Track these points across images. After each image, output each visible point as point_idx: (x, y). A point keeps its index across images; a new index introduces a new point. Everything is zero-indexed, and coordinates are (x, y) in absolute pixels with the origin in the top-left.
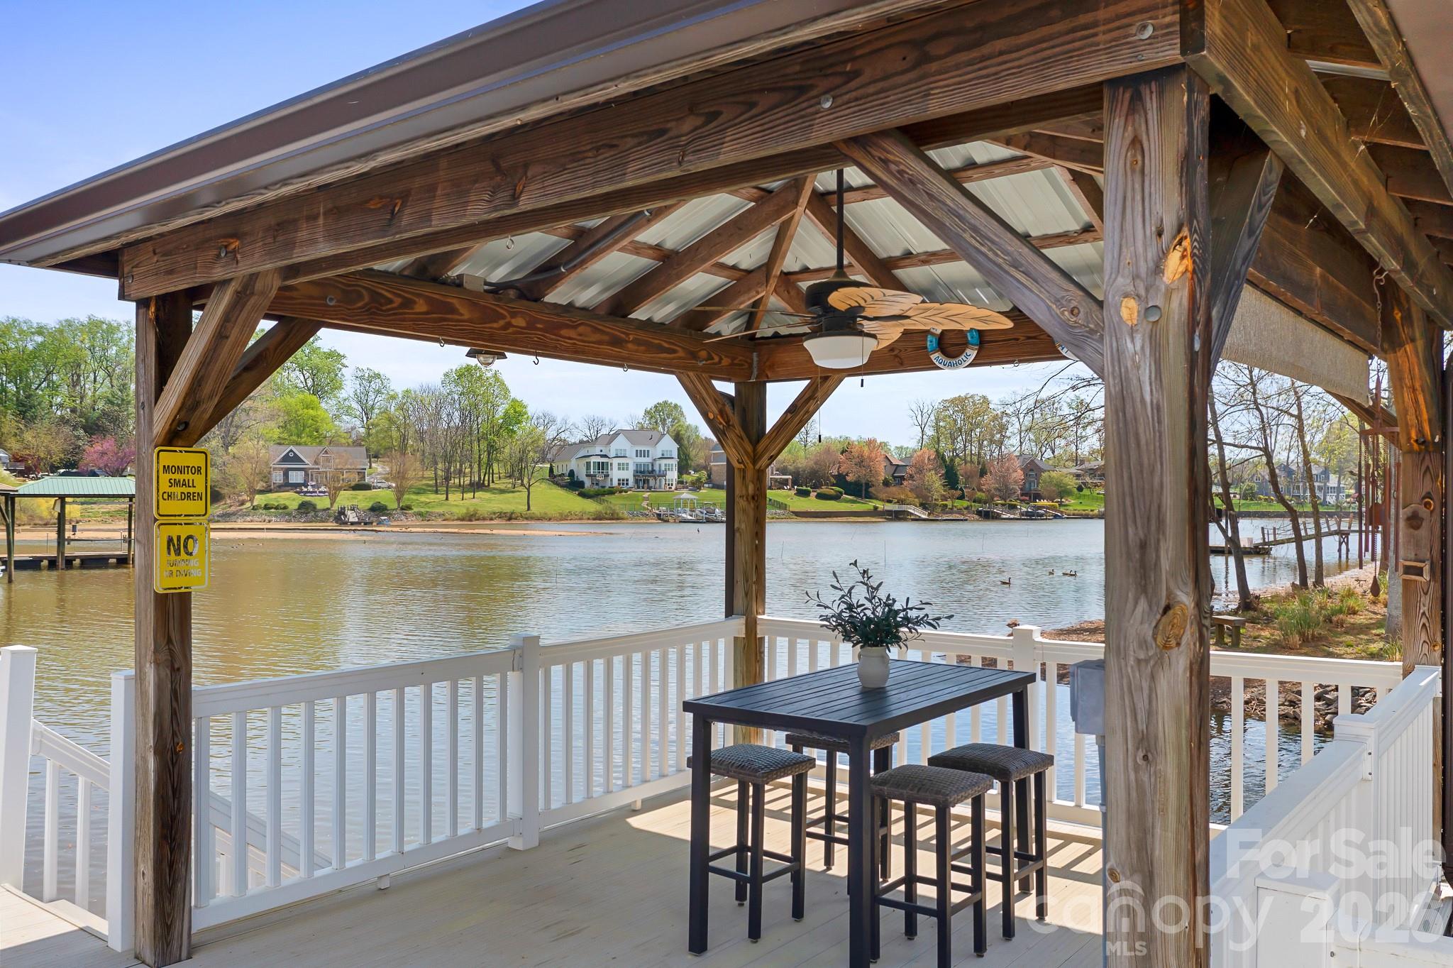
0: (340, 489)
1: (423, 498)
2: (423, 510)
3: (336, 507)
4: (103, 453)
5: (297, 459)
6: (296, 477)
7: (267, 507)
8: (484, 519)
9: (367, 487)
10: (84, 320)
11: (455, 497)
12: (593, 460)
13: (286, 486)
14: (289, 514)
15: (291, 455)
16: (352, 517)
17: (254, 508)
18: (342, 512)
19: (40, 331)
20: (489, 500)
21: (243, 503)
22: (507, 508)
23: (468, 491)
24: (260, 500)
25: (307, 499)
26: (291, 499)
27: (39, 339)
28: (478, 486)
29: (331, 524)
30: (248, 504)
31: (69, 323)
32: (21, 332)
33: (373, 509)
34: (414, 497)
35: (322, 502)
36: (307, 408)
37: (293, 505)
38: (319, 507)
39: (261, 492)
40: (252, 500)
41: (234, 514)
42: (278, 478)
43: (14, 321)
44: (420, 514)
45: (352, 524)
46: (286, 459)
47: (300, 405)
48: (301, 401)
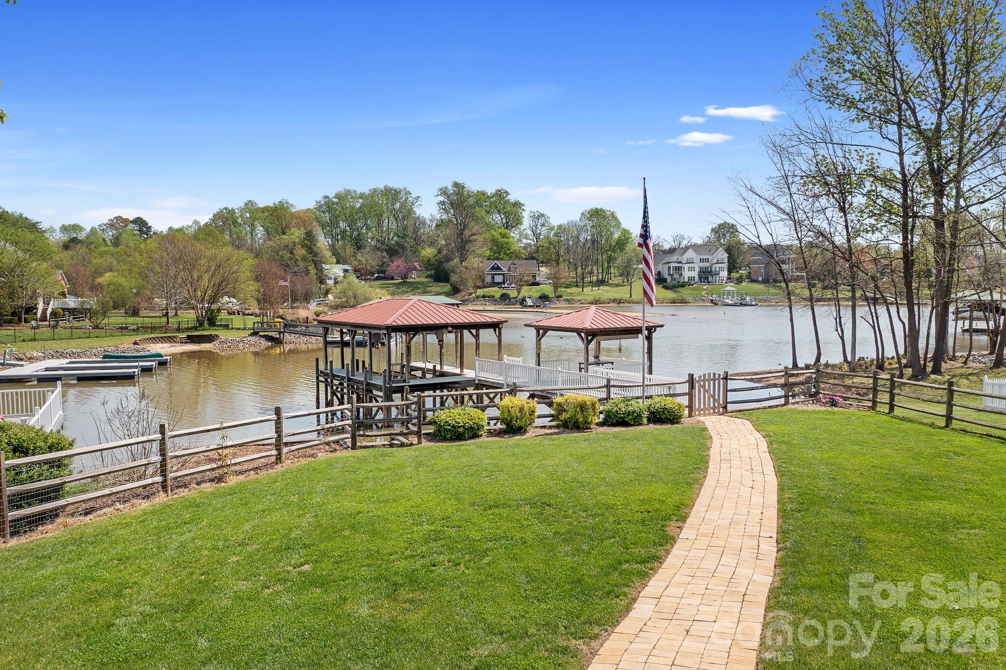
0: (523, 286)
1: (569, 290)
2: (569, 298)
3: (520, 297)
4: (398, 266)
5: (499, 268)
6: (499, 279)
7: (484, 297)
8: (604, 303)
9: (537, 284)
10: (382, 188)
11: (587, 290)
12: (672, 265)
13: (494, 284)
14: (496, 301)
15: (496, 266)
16: (529, 302)
17: (477, 297)
18: (524, 300)
19: (362, 196)
20: (607, 291)
21: (471, 294)
22: (618, 296)
23: (595, 286)
24: (480, 292)
25: (505, 291)
26: (496, 292)
27: (361, 201)
28: (601, 282)
29: (518, 307)
30: (474, 295)
31: (375, 190)
32: (352, 198)
33: (540, 297)
34: (564, 290)
35: (513, 294)
36: (503, 237)
37: (498, 296)
38: (511, 296)
39: (480, 288)
40: (475, 293)
41: (467, 300)
42: (488, 279)
43: (348, 191)
44: (567, 300)
45: (530, 306)
46: (493, 268)
47: (499, 236)
48: (501, 234)
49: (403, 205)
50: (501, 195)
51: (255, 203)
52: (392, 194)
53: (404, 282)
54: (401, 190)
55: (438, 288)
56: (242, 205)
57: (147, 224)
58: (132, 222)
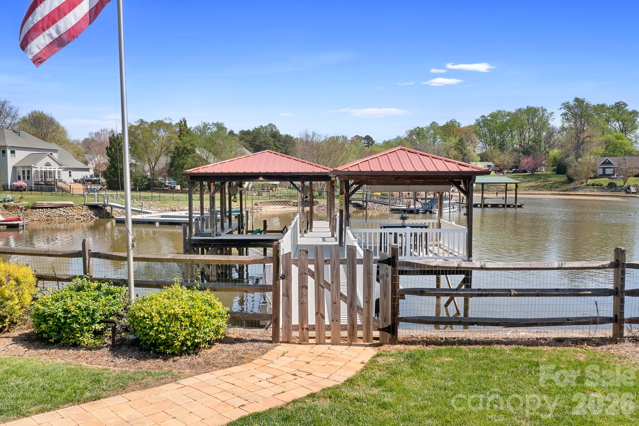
0: (629, 176)
3: (626, 185)
4: (528, 163)
5: (609, 163)
6: (608, 171)
7: (593, 185)
10: (525, 108)
13: (604, 175)
14: (603, 188)
15: (607, 161)
16: (633, 189)
17: (587, 185)
18: (629, 188)
19: (509, 114)
21: (582, 183)
24: (590, 182)
25: (613, 181)
26: (605, 181)
27: (508, 118)
29: (623, 194)
30: (585, 184)
31: (520, 110)
32: (502, 115)
35: (619, 183)
36: (618, 139)
37: (606, 184)
38: (618, 185)
39: (591, 178)
40: (587, 182)
41: (578, 188)
42: (600, 172)
43: (500, 111)
45: (633, 193)
46: (604, 163)
47: (614, 138)
48: (616, 136)
49: (541, 119)
50: (620, 106)
51: (437, 124)
52: (532, 112)
53: (532, 174)
54: (538, 109)
55: (557, 179)
56: (429, 125)
57: (372, 139)
58: (364, 139)
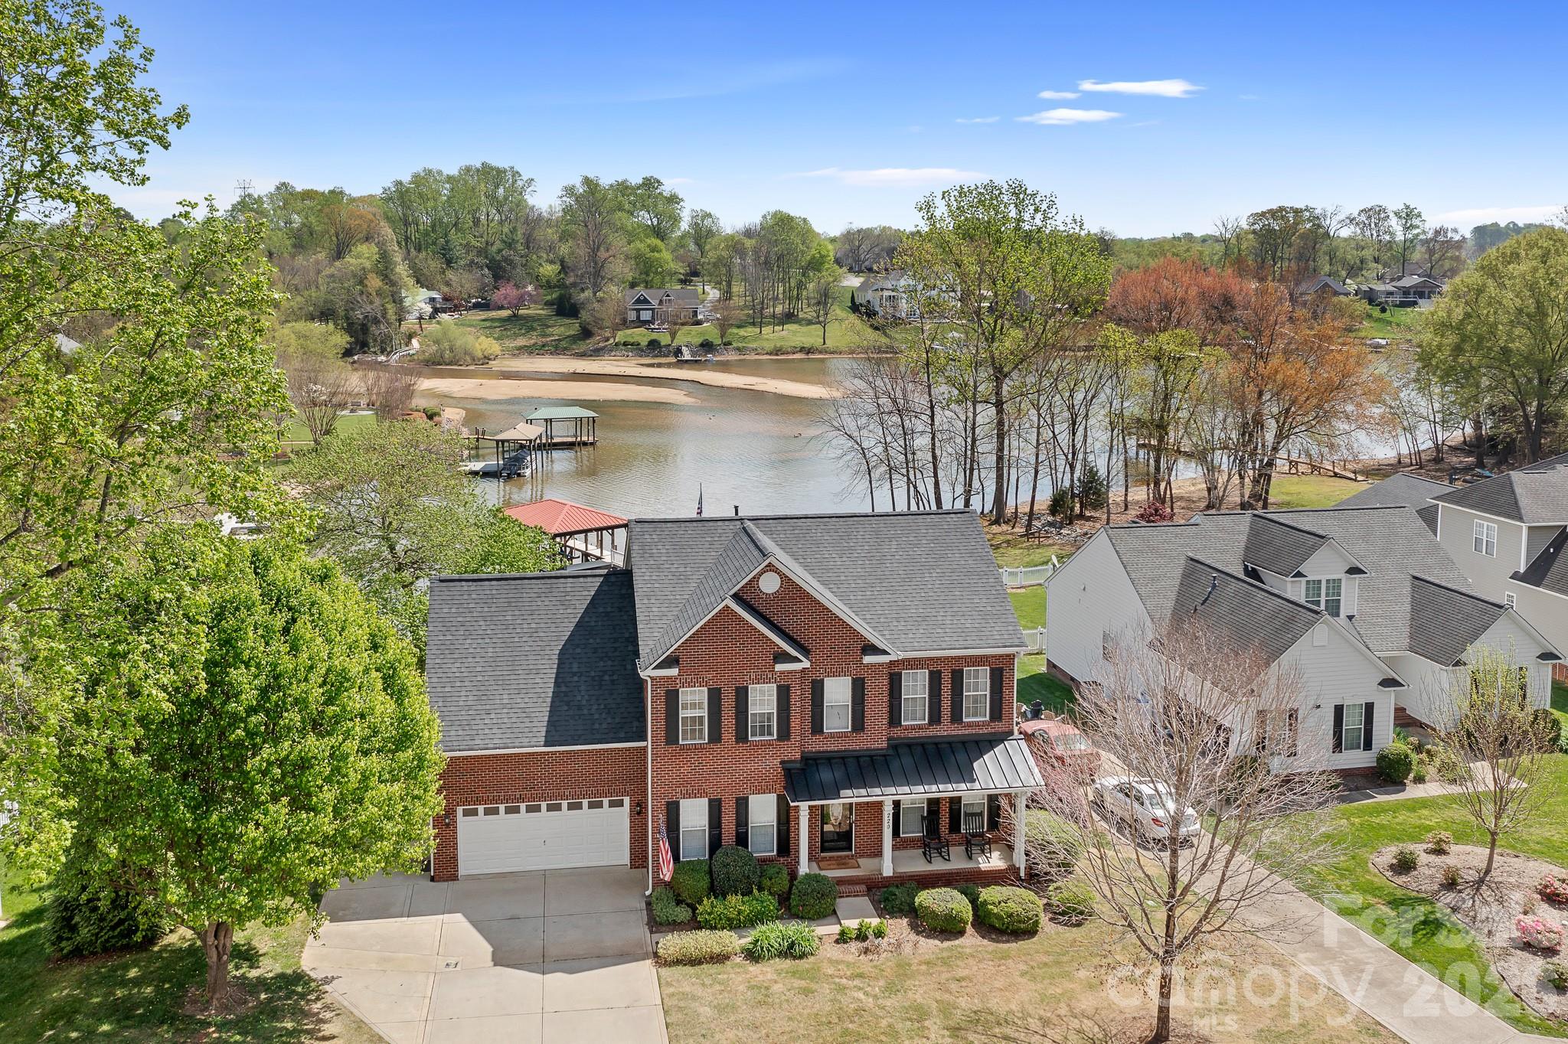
0: (680, 327)
1: (742, 332)
2: (740, 345)
3: (675, 344)
4: (506, 296)
5: (646, 301)
6: (646, 315)
7: (625, 344)
8: (788, 353)
9: (699, 323)
10: (479, 165)
11: (767, 330)
12: (886, 293)
13: (639, 324)
14: (642, 351)
15: (642, 298)
16: (687, 354)
17: (616, 344)
18: (679, 349)
19: (449, 179)
20: (795, 333)
21: (607, 340)
22: (808, 342)
23: (778, 325)
24: (620, 336)
25: (655, 335)
26: (641, 335)
27: (448, 186)
28: (788, 318)
29: (672, 361)
30: (612, 341)
31: (468, 169)
32: (436, 182)
33: (702, 345)
34: (735, 331)
35: (665, 339)
36: (652, 249)
37: (644, 343)
38: (662, 344)
39: (620, 329)
40: (614, 338)
41: (602, 349)
42: (632, 316)
43: (430, 171)
44: (738, 349)
45: (688, 361)
46: (638, 301)
47: (648, 250)
48: (649, 246)
49: (510, 192)
50: (650, 184)
51: (290, 188)
52: (492, 175)
53: (515, 315)
54: (505, 171)
55: (562, 329)
56: (272, 189)
